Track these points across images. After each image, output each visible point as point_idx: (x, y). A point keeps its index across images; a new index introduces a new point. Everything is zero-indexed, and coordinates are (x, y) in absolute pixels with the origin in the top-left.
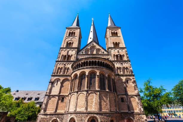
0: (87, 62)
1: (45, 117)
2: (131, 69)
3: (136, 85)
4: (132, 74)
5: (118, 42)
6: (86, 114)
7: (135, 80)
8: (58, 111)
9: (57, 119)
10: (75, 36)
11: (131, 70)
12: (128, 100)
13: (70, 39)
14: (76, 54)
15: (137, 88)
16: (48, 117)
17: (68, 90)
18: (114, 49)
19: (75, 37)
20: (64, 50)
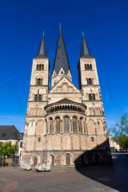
0: (61, 106)
1: (27, 154)
2: (103, 109)
3: (106, 126)
4: (103, 115)
5: (91, 78)
6: (63, 152)
7: (105, 121)
8: (36, 149)
9: (37, 155)
10: (44, 69)
11: (103, 111)
12: (97, 139)
13: (38, 74)
14: (47, 94)
15: (107, 128)
16: (29, 154)
17: (43, 131)
18: (87, 87)
19: (44, 71)
20: (34, 88)
